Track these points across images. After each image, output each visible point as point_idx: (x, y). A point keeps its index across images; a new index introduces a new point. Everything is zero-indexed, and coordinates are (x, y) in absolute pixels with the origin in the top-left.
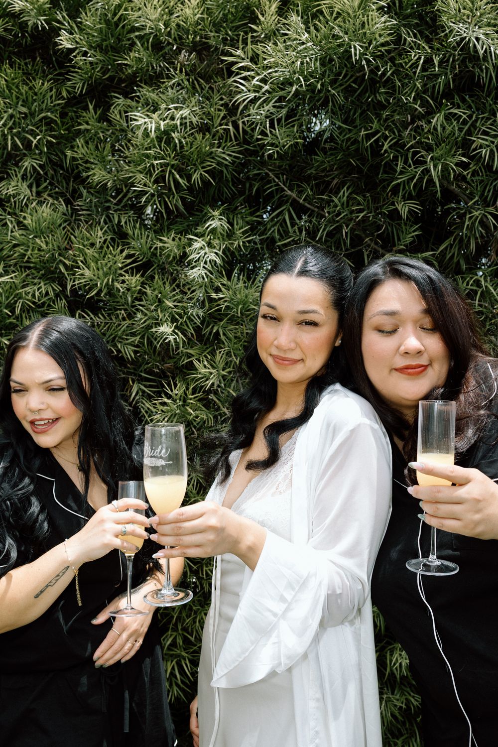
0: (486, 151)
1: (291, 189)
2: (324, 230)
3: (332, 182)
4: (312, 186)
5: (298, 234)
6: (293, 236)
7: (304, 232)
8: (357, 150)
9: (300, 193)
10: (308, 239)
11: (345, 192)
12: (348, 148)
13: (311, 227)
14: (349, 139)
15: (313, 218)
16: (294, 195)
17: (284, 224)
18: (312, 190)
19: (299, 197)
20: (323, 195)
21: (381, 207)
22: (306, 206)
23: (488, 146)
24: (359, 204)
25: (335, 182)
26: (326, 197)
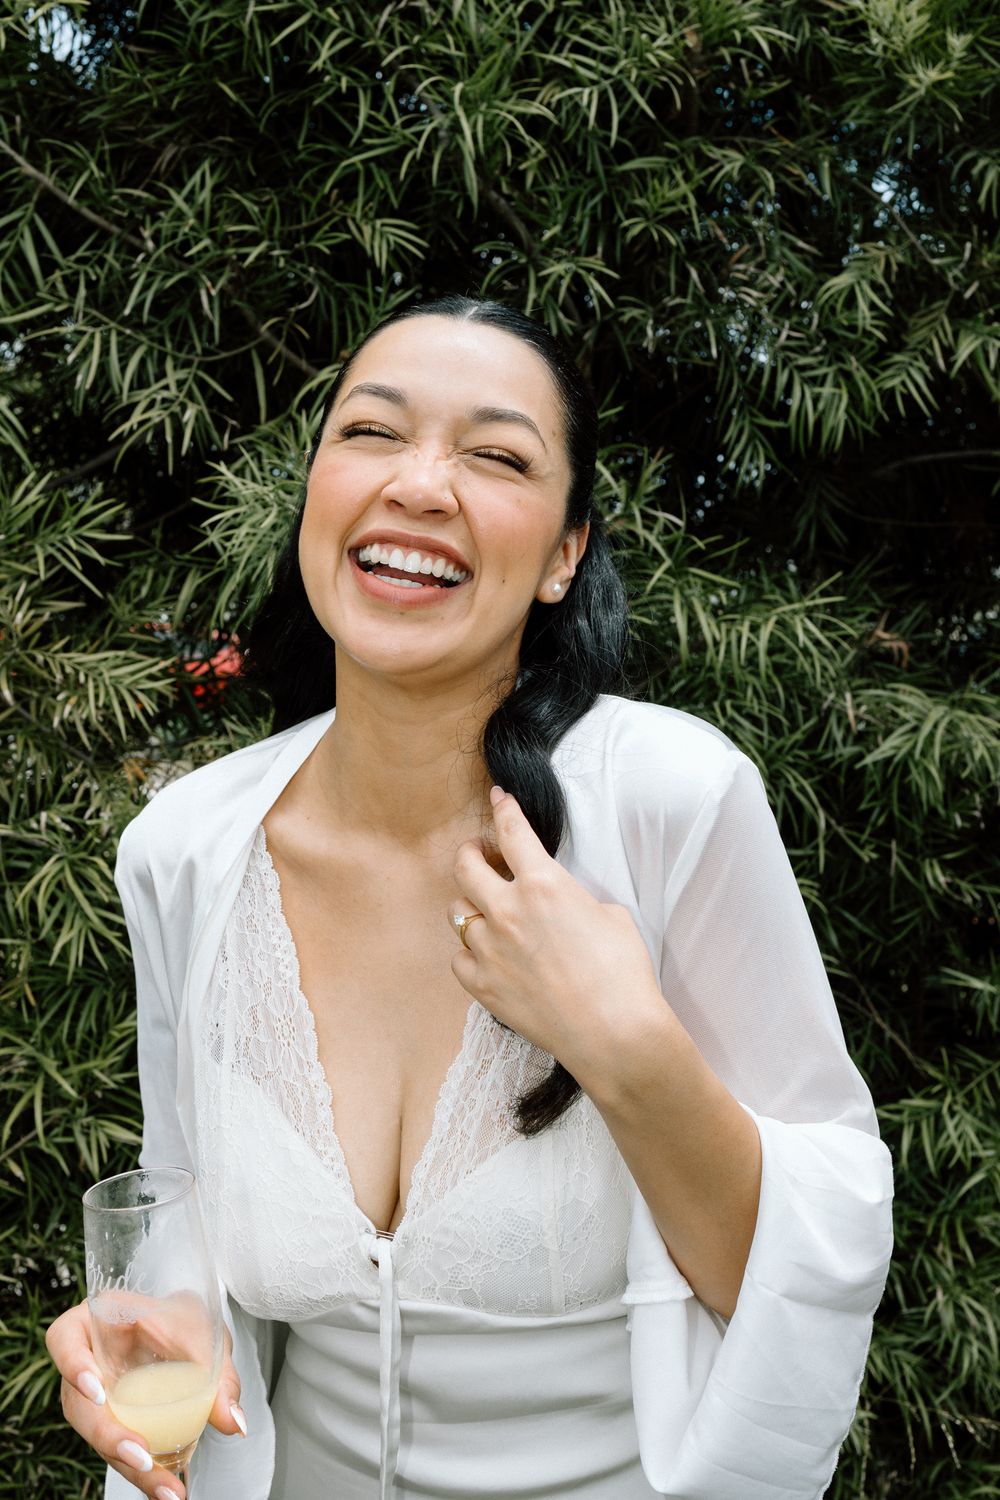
0: (591, 94)
1: (36, 160)
2: (146, 288)
3: (158, 153)
4: (102, 153)
5: (64, 294)
6: (48, 301)
7: (82, 292)
8: (235, 60)
9: (66, 175)
10: (94, 312)
11: (204, 180)
12: (209, 53)
13: (103, 276)
14: (216, 22)
15: (107, 251)
16: (48, 180)
17: (17, 266)
18: (101, 165)
19: (62, 189)
20: (135, 187)
21: (310, 232)
22: (84, 218)
23: (593, 82)
24: (244, 217)
25: (169, 153)
26: (145, 195)
